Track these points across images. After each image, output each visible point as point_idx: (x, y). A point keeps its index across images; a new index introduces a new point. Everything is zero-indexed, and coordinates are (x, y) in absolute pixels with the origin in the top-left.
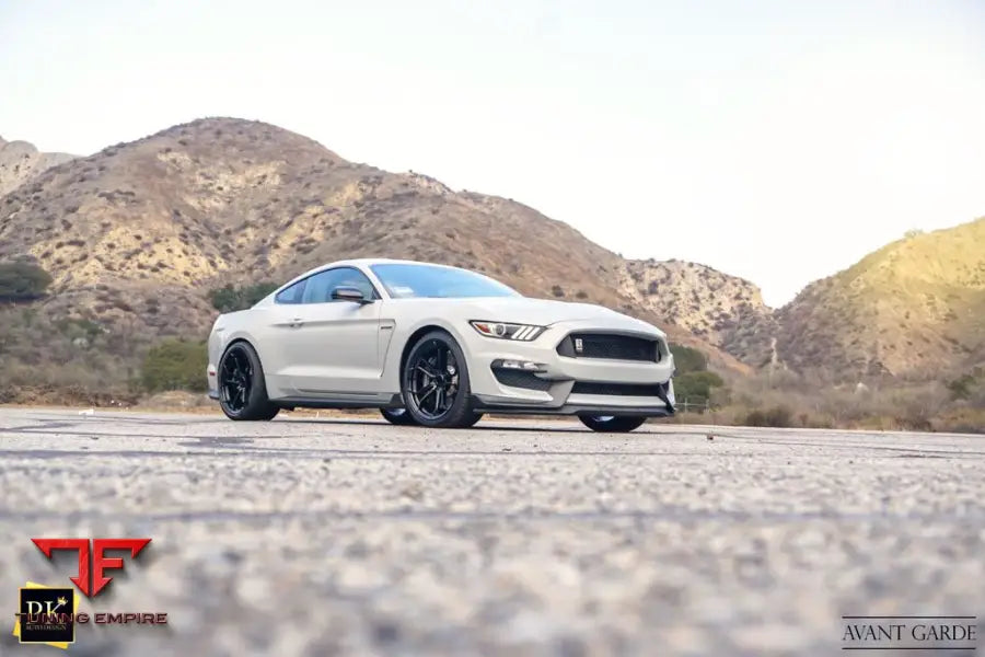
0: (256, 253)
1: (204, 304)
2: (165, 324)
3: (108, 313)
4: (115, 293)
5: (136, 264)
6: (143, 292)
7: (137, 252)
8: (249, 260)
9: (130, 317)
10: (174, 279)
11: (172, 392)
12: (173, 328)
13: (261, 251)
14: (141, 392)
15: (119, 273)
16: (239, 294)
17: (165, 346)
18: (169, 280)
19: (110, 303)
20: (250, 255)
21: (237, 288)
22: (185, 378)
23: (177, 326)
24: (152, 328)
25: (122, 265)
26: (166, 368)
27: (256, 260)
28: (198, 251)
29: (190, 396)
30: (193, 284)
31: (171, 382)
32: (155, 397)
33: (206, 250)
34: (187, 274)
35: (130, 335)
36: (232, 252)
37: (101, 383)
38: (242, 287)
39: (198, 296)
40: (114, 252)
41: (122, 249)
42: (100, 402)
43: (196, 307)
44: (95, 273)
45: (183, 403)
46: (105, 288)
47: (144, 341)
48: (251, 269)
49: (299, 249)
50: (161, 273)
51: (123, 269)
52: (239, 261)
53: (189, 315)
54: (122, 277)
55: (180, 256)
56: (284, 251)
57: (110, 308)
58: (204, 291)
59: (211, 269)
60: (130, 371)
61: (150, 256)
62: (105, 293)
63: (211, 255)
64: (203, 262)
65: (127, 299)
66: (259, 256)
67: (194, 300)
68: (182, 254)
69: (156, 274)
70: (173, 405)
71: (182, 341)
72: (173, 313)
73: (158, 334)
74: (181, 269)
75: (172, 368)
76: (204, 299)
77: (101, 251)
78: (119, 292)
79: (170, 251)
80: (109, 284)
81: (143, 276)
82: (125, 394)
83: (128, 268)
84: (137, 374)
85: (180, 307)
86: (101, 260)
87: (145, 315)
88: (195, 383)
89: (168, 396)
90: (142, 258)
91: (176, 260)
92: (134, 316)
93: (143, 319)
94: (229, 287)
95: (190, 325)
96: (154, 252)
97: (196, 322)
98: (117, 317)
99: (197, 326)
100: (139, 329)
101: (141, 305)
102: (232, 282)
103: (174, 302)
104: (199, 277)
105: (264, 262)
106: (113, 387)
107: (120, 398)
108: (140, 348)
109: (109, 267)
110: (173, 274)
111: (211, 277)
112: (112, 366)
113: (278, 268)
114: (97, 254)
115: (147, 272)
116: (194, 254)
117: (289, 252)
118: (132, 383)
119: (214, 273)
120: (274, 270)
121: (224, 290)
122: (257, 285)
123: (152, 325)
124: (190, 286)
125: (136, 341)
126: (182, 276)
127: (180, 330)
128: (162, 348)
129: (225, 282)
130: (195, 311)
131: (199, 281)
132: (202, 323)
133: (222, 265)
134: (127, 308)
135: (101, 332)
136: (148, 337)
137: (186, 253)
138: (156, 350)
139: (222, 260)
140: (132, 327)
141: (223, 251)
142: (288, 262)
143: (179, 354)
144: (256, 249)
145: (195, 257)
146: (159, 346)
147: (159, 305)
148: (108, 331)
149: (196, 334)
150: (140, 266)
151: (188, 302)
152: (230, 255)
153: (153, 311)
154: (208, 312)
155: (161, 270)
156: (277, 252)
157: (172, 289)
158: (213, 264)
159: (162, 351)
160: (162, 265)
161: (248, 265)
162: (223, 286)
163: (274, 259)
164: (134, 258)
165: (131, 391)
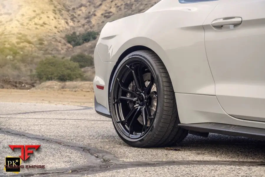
0: (86, 18)
1: (63, 41)
2: (47, 50)
3: (22, 45)
4: (25, 36)
5: (34, 23)
6: (37, 36)
7: (34, 18)
8: (83, 21)
9: (31, 47)
10: (51, 30)
11: (50, 82)
12: (50, 52)
13: (88, 17)
14: (36, 80)
15: (26, 27)
16: (78, 36)
17: (47, 59)
18: (48, 30)
19: (22, 40)
20: (83, 19)
21: (78, 34)
22: (55, 74)
23: (52, 50)
24: (42, 51)
25: (28, 24)
26: (48, 69)
27: (86, 21)
28: (61, 17)
29: (59, 83)
30: (58, 32)
31: (49, 76)
32: (42, 84)
33: (64, 17)
34: (56, 27)
35: (32, 54)
36: (75, 17)
37: (18, 76)
38: (80, 33)
39: (61, 37)
40: (24, 18)
41: (27, 17)
42: (17, 85)
43: (60, 42)
44: (16, 27)
45: (55, 87)
46: (21, 34)
47: (38, 57)
48: (84, 25)
49: (105, 16)
50: (45, 27)
51: (28, 25)
52: (79, 22)
53: (57, 46)
54: (27, 29)
55: (53, 20)
56: (99, 17)
57: (23, 42)
58: (64, 35)
59: (66, 25)
60: (31, 71)
61: (40, 19)
62: (20, 36)
63: (66, 19)
64: (63, 22)
65: (30, 38)
66: (87, 19)
67: (59, 39)
68: (54, 19)
69: (42, 28)
70: (51, 88)
71: (54, 57)
72: (50, 44)
73: (44, 54)
74: (53, 26)
75: (50, 70)
76: (64, 38)
77: (19, 17)
78: (26, 35)
79: (48, 17)
80: (22, 32)
81: (37, 28)
82: (29, 81)
83: (30, 25)
84: (34, 72)
85: (53, 43)
86: (18, 21)
87: (38, 46)
88: (60, 77)
89: (48, 83)
90: (36, 20)
91: (51, 21)
92: (33, 46)
93: (37, 47)
94: (74, 33)
95: (57, 50)
96: (41, 18)
97: (60, 49)
98: (26, 47)
99: (61, 51)
100: (35, 52)
101: (35, 41)
102: (75, 31)
103: (50, 40)
104: (61, 29)
105: (89, 22)
106: (23, 78)
107: (27, 83)
108: (36, 60)
109: (22, 24)
110: (50, 27)
111: (66, 29)
112: (23, 69)
113: (95, 25)
114: (16, 18)
115: (38, 27)
116: (59, 19)
117: (101, 18)
118: (32, 76)
119: (68, 27)
120: (94, 26)
121: (72, 35)
122: (87, 32)
123: (41, 50)
124: (57, 33)
125: (33, 58)
126: (54, 28)
127: (53, 52)
128: (46, 60)
129: (73, 31)
130: (60, 44)
131: (61, 31)
132: (63, 49)
133: (71, 24)
134: (29, 42)
135: (19, 53)
136: (39, 55)
137: (55, 18)
138: (42, 61)
139: (71, 21)
140: (32, 51)
141: (72, 17)
142: (100, 22)
143: (53, 63)
144: (86, 16)
145: (59, 20)
146: (44, 59)
147: (44, 41)
148: (22, 53)
149: (60, 54)
150: (36, 24)
151: (56, 40)
152: (75, 19)
153: (41, 44)
154: (65, 45)
155: (45, 26)
156: (95, 17)
157: (49, 34)
158: (67, 23)
159: (45, 62)
160: (45, 24)
161: (83, 23)
162: (71, 33)
163: (94, 20)
164: (33, 20)
165: (32, 80)
